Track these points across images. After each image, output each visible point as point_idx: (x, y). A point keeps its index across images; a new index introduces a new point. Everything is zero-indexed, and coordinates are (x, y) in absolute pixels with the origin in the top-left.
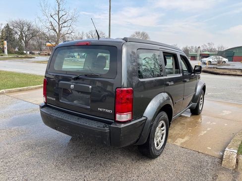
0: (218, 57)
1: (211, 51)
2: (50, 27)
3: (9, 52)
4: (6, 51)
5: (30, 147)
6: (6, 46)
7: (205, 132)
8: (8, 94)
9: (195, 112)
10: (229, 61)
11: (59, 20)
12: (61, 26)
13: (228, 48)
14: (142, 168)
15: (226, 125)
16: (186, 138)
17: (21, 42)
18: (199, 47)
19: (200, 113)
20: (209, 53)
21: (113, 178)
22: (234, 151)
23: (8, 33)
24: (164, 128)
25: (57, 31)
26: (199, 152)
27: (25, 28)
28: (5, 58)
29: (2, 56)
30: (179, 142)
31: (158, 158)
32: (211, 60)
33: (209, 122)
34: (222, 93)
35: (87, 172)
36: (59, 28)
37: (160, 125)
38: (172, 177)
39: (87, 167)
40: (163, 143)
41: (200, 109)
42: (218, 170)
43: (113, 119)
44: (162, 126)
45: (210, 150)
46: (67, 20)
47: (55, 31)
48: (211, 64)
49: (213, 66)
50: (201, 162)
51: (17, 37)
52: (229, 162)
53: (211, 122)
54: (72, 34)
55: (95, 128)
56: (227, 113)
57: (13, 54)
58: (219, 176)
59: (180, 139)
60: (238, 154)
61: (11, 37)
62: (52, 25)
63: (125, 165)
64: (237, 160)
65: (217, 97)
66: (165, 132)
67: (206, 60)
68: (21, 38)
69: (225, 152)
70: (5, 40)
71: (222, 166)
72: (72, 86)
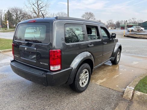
0: (137, 27)
1: (134, 23)
2: (33, 11)
3: (10, 27)
4: (8, 26)
5: (7, 85)
6: (8, 24)
7: (118, 76)
8: (3, 53)
9: (114, 63)
10: (145, 29)
11: (38, 6)
12: (39, 10)
13: (145, 21)
14: (72, 99)
15: (133, 71)
16: (104, 80)
17: (17, 21)
18: (126, 21)
19: (118, 64)
20: (133, 24)
21: (52, 105)
22: (132, 88)
23: (9, 16)
24: (88, 73)
25: (37, 13)
26: (110, 89)
27: (19, 13)
28: (7, 31)
29: (6, 29)
30: (99, 82)
31: (83, 92)
32: (133, 29)
33: (122, 69)
34: (136, 50)
35: (37, 101)
36: (38, 12)
37: (84, 72)
38: (88, 105)
39: (38, 98)
40: (87, 83)
41: (118, 61)
42: (120, 100)
43: (49, 69)
44: (86, 72)
45: (118, 87)
46: (43, 6)
47: (36, 13)
48: (133, 32)
49: (133, 33)
50: (109, 95)
51: (14, 18)
52: (127, 95)
53: (124, 69)
54: (46, 15)
55: (37, 75)
56: (136, 63)
57: (13, 28)
58: (120, 104)
59: (100, 80)
60: (134, 90)
61: (11, 18)
62: (34, 10)
63: (61, 97)
64: (133, 94)
65: (131, 53)
66: (88, 76)
67: (130, 29)
68: (17, 19)
69: (126, 89)
70: (8, 20)
71: (123, 97)
72: (26, 48)
